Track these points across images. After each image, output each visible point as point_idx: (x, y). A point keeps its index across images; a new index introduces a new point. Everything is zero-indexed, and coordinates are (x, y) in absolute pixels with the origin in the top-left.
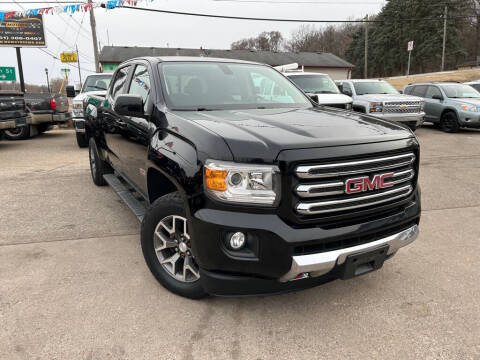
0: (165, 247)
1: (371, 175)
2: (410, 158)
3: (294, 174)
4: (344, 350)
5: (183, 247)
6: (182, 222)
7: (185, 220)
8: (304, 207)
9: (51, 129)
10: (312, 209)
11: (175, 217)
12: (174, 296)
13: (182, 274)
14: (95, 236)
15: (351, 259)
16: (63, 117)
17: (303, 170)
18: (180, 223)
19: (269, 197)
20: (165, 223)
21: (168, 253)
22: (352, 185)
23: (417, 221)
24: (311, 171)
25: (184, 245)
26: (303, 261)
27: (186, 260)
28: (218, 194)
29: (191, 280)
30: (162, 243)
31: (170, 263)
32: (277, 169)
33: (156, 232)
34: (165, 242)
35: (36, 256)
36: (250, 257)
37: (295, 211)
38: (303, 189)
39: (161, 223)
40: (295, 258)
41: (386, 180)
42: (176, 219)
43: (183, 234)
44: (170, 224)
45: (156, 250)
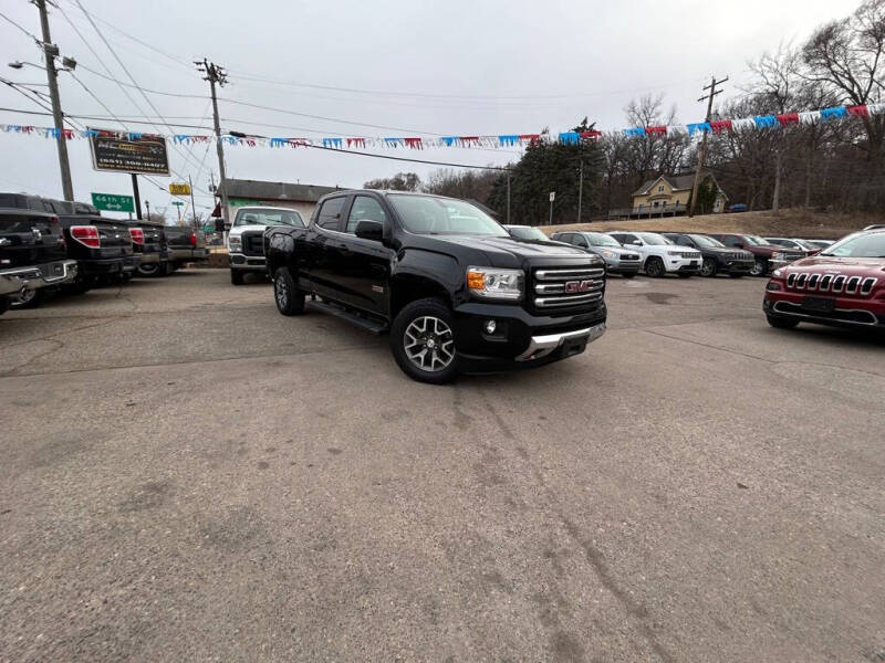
0: (414, 344)
1: (580, 281)
3: (534, 277)
5: (431, 343)
6: (434, 321)
7: (436, 319)
8: (539, 301)
10: (545, 302)
11: (426, 318)
13: (430, 365)
15: (567, 341)
16: (204, 254)
17: (540, 273)
18: (430, 323)
19: (515, 294)
20: (416, 324)
21: (416, 350)
22: (569, 287)
24: (546, 275)
25: (432, 341)
27: (434, 353)
28: (479, 292)
29: (438, 369)
30: (412, 341)
31: (419, 359)
32: (523, 272)
33: (407, 333)
34: (415, 340)
36: (501, 339)
37: (534, 305)
38: (540, 287)
39: (412, 324)
40: (534, 338)
41: (589, 285)
42: (428, 320)
43: (433, 331)
44: (421, 325)
45: (406, 348)
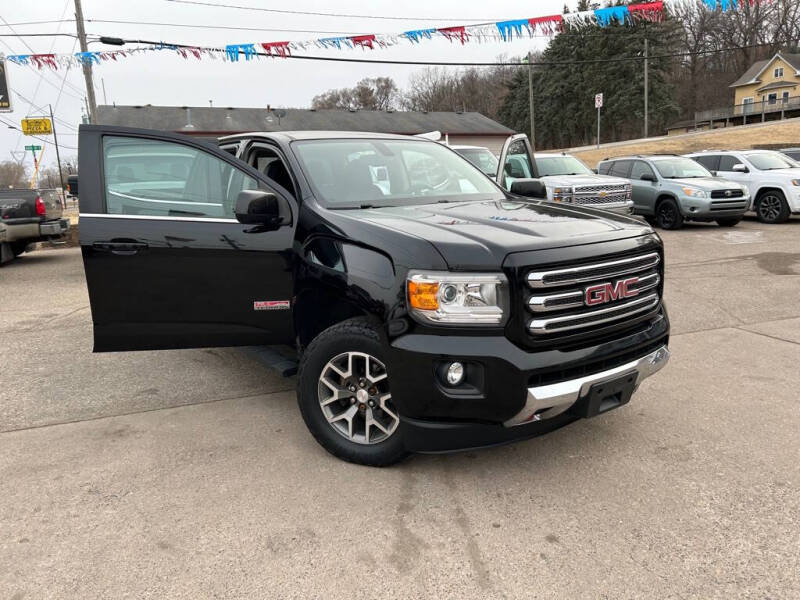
0: (336, 398)
1: (613, 280)
2: (654, 258)
3: (525, 284)
4: (598, 505)
5: (363, 395)
6: (364, 359)
7: (367, 356)
8: (538, 325)
9: (32, 249)
10: (548, 326)
11: (351, 354)
12: (352, 467)
13: (364, 434)
14: (195, 401)
15: (595, 389)
16: (57, 228)
17: (535, 277)
18: (359, 363)
19: (493, 315)
20: (335, 364)
21: (340, 407)
22: (593, 295)
23: (665, 341)
24: (546, 279)
25: (364, 392)
26: (541, 393)
27: (369, 414)
28: (429, 315)
29: (378, 440)
30: (331, 393)
31: (344, 422)
32: (503, 277)
33: (322, 379)
34: (336, 391)
35: (120, 433)
36: (473, 394)
37: (527, 331)
38: (537, 301)
39: (330, 365)
40: (531, 390)
41: (630, 287)
42: (354, 357)
43: (364, 375)
44: (343, 365)
45: (322, 404)
